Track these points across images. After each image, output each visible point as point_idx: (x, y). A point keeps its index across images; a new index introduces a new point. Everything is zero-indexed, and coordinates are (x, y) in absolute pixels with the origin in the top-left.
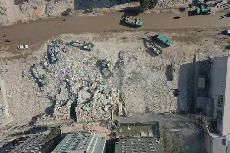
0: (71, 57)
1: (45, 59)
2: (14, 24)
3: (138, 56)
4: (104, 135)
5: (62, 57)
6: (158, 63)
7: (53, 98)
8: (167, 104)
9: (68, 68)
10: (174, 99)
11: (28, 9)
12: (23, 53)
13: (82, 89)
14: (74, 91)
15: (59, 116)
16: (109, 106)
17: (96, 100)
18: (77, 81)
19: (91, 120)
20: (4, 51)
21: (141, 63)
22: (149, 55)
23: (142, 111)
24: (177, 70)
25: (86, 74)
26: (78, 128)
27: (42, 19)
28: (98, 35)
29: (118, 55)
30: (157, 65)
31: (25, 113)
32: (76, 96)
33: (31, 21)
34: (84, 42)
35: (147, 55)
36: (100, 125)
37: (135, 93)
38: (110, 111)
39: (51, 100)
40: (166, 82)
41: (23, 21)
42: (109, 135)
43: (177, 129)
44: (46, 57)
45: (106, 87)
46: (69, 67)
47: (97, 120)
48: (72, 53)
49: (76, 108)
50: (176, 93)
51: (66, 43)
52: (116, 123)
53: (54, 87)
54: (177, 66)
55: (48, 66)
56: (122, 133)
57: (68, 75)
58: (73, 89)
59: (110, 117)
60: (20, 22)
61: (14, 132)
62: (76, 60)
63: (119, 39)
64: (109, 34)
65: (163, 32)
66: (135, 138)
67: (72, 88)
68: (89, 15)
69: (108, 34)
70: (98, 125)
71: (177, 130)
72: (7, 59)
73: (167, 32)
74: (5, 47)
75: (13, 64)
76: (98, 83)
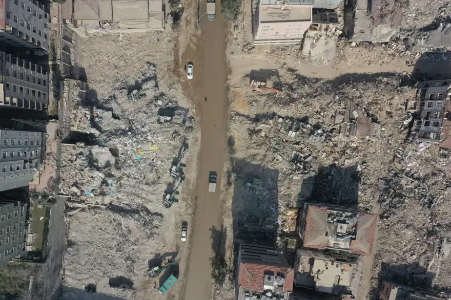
0: (165, 142)
1: (167, 102)
2: (227, 62)
3: (153, 241)
4: (36, 182)
5: (166, 129)
6: (139, 268)
7: (109, 104)
8: (77, 273)
9: (148, 136)
10: (83, 284)
11: (246, 87)
12: (182, 70)
13: (113, 155)
14: (111, 142)
15: (76, 116)
16: (79, 194)
17: (91, 174)
18: (125, 148)
19: (62, 163)
20: (189, 41)
21: (142, 244)
22: (151, 257)
23: (71, 235)
24: (124, 295)
25: (134, 162)
26: (51, 145)
27: (229, 105)
28: (191, 187)
29: (159, 212)
30: (135, 267)
31: (92, 57)
32: (103, 144)
33: (228, 89)
34: (185, 165)
35: (153, 255)
36: (51, 178)
37: (99, 229)
38: (71, 194)
39: (107, 102)
40: (109, 277)
41: (229, 77)
42: (35, 189)
43: (32, 286)
44: (170, 104)
45: (113, 189)
46: (149, 138)
47: (60, 173)
48: (170, 144)
49: (83, 144)
50: (91, 288)
51: (187, 137)
52: (52, 201)
53: (125, 109)
54: (129, 296)
55: (156, 106)
56: (36, 208)
57: (138, 134)
58: (115, 141)
59: (62, 192)
60: (230, 72)
61: (58, 49)
62: (160, 149)
63: (182, 217)
64: (191, 204)
65: (182, 283)
66: (27, 225)
67: (117, 139)
68: (224, 178)
69: (191, 202)
70: (51, 175)
71: (30, 286)
72: (176, 44)
73: (181, 288)
74: (194, 43)
75: (167, 52)
76: (119, 178)
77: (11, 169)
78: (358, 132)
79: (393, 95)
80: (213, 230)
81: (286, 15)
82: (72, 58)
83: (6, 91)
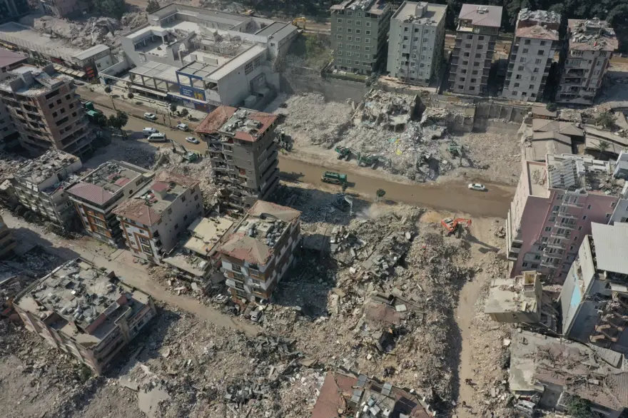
0: (403, 159)
3: (306, 140)
7: (447, 138)
13: (399, 125)
14: (412, 127)
17: (385, 107)
21: (308, 135)
25: (388, 136)
28: (350, 169)
32: (411, 121)
35: (294, 139)
40: (288, 115)
44: (442, 169)
51: (404, 174)
53: (442, 145)
60: (475, 216)
62: (396, 155)
69: (336, 167)
77: (406, 38)
78: (375, 304)
79: (421, 370)
80: (301, 175)
81: (537, 179)
82: (495, 120)
83: (466, 35)
